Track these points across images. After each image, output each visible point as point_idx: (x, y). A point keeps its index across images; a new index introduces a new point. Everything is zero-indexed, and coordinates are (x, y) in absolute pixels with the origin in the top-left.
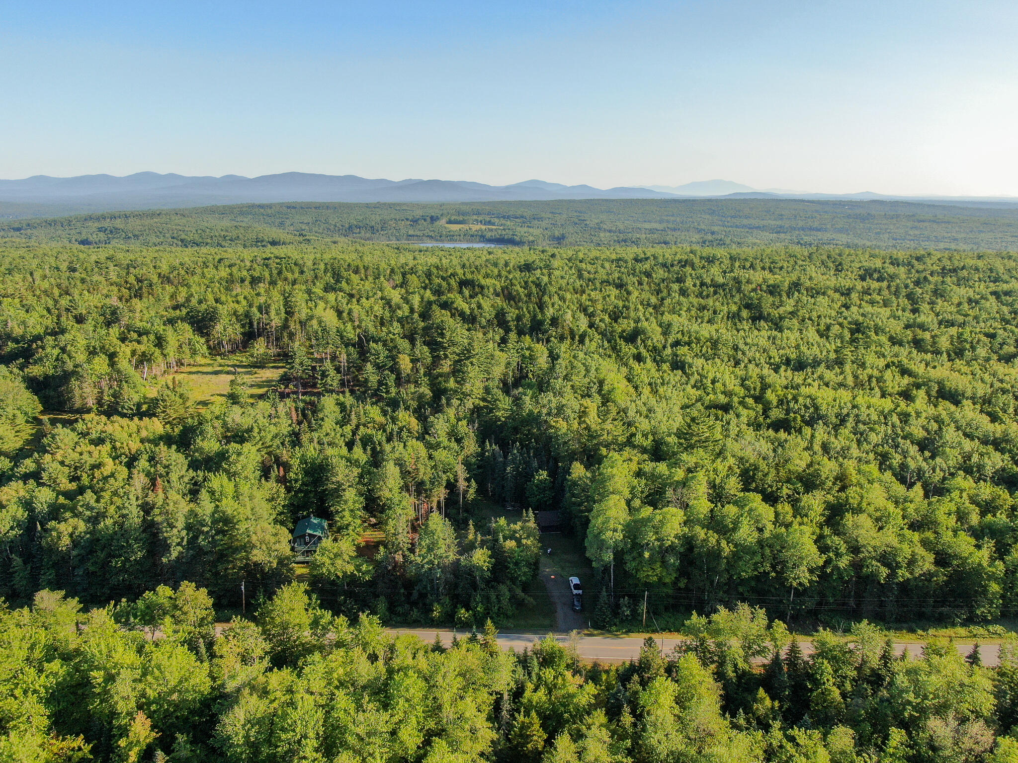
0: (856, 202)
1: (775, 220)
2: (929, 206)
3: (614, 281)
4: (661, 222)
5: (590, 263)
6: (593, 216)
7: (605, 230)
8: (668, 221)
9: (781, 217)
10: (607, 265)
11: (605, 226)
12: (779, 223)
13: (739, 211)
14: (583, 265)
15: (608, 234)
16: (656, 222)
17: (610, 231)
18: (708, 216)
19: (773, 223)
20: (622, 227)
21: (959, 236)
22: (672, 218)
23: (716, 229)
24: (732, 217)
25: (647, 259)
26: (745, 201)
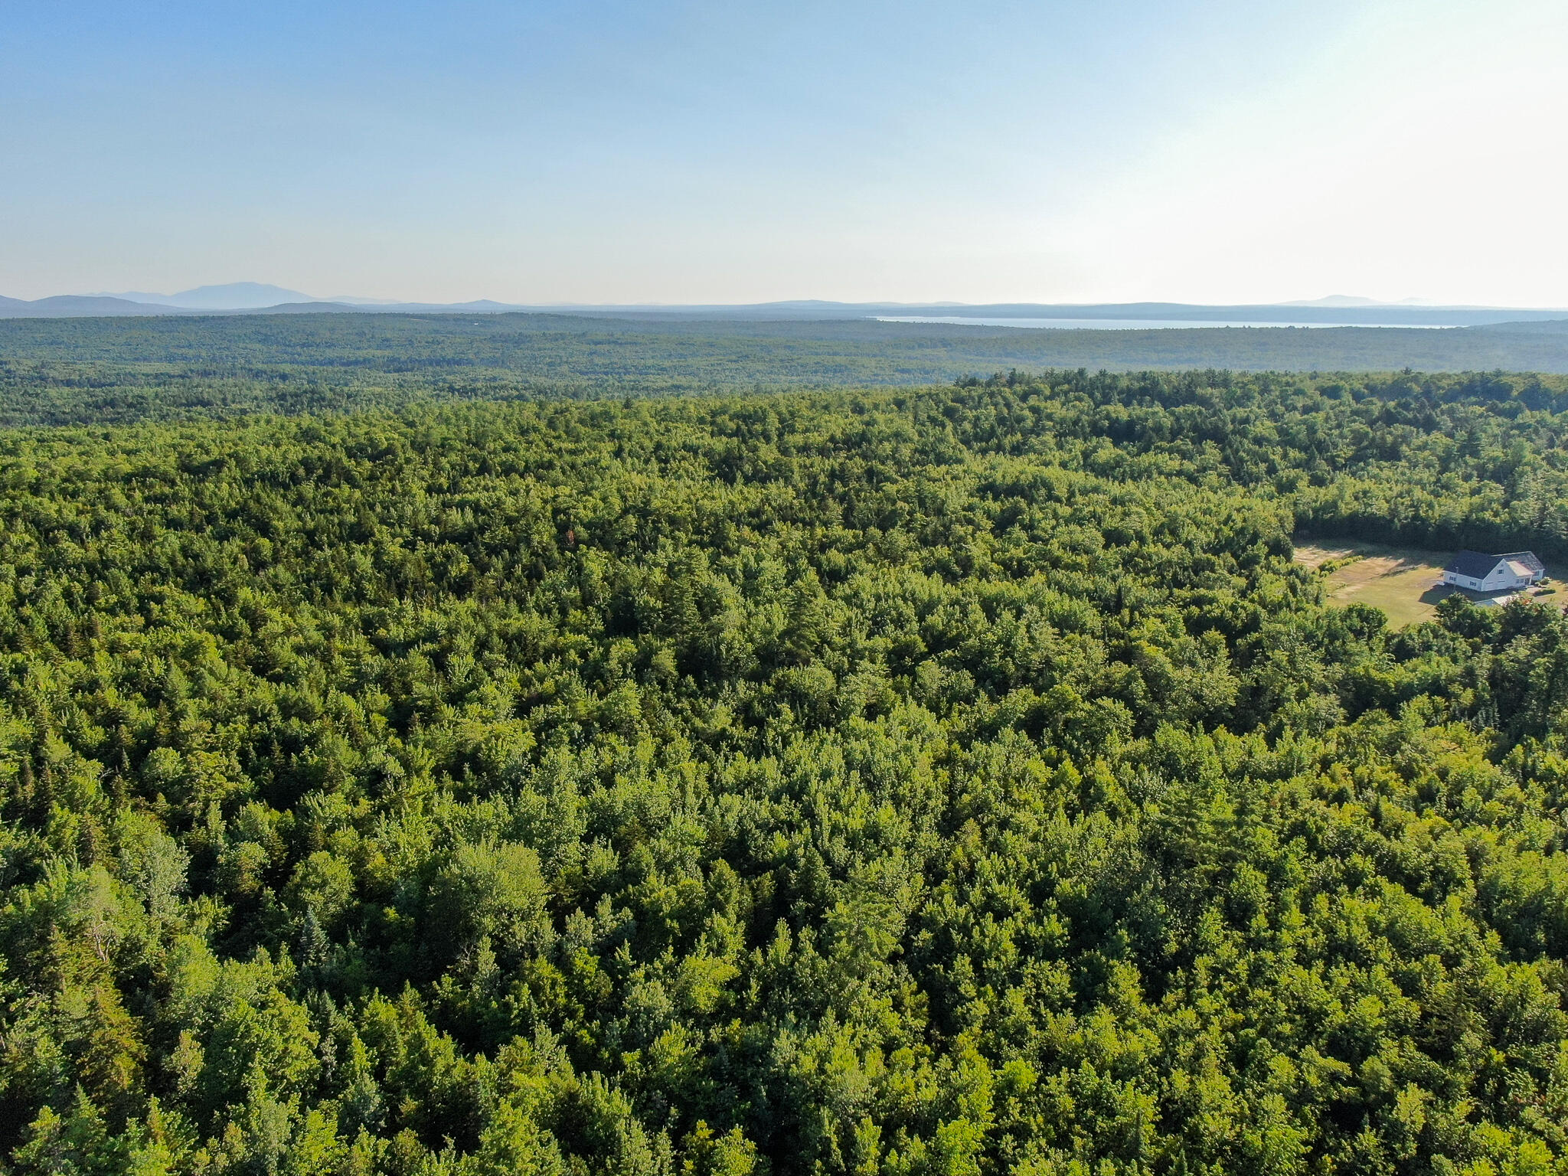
0: (485, 316)
1: (379, 348)
2: (586, 319)
3: (172, 561)
4: (170, 359)
5: (64, 492)
6: (20, 353)
7: (55, 380)
8: (184, 358)
9: (386, 343)
10: (117, 494)
11: (53, 374)
12: (388, 353)
13: (312, 334)
14: (49, 508)
15: (66, 390)
16: (160, 360)
17: (69, 383)
18: (258, 346)
19: (378, 353)
20: (92, 374)
21: (667, 364)
22: (191, 352)
23: (286, 368)
24: (303, 345)
25: (219, 464)
26: (311, 317)
